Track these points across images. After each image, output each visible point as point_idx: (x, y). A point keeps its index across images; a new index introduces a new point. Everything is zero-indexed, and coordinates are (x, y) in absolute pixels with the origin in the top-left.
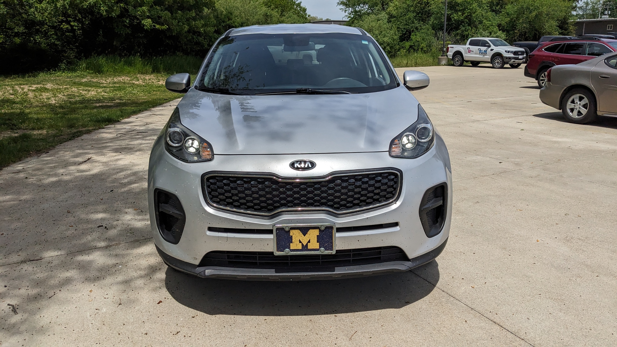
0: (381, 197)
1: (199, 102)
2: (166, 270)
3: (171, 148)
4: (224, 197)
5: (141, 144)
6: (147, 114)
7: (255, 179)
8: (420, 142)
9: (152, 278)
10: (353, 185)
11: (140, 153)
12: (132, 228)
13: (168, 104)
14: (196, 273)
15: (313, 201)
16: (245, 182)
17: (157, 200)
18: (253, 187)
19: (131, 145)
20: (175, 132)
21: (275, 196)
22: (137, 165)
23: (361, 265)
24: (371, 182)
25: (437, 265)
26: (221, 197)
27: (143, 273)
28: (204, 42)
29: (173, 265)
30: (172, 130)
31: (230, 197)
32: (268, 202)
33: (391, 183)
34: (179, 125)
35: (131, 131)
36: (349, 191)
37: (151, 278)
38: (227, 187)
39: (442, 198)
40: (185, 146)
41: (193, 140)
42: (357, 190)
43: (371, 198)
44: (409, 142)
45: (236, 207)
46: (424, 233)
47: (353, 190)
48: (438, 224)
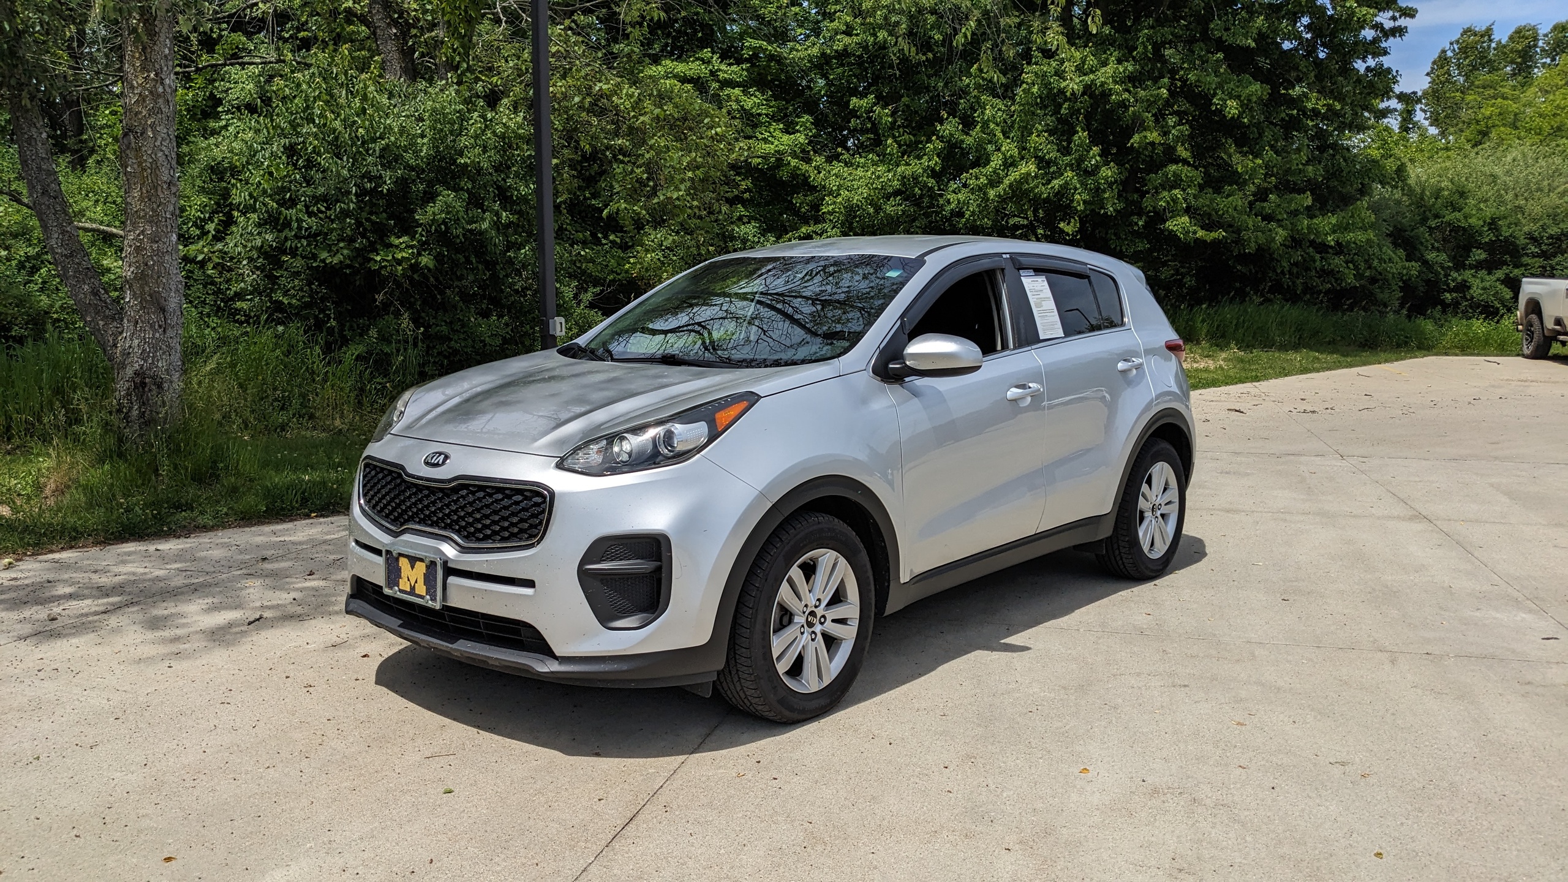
0: (521, 531)
4: (370, 495)
10: (482, 502)
15: (437, 518)
16: (384, 475)
18: (388, 485)
21: (402, 502)
24: (504, 503)
28: (1346, 271)
31: (373, 498)
32: (398, 510)
33: (536, 510)
36: (477, 510)
42: (485, 511)
43: (506, 530)
45: (378, 513)
46: (592, 615)
47: (481, 511)
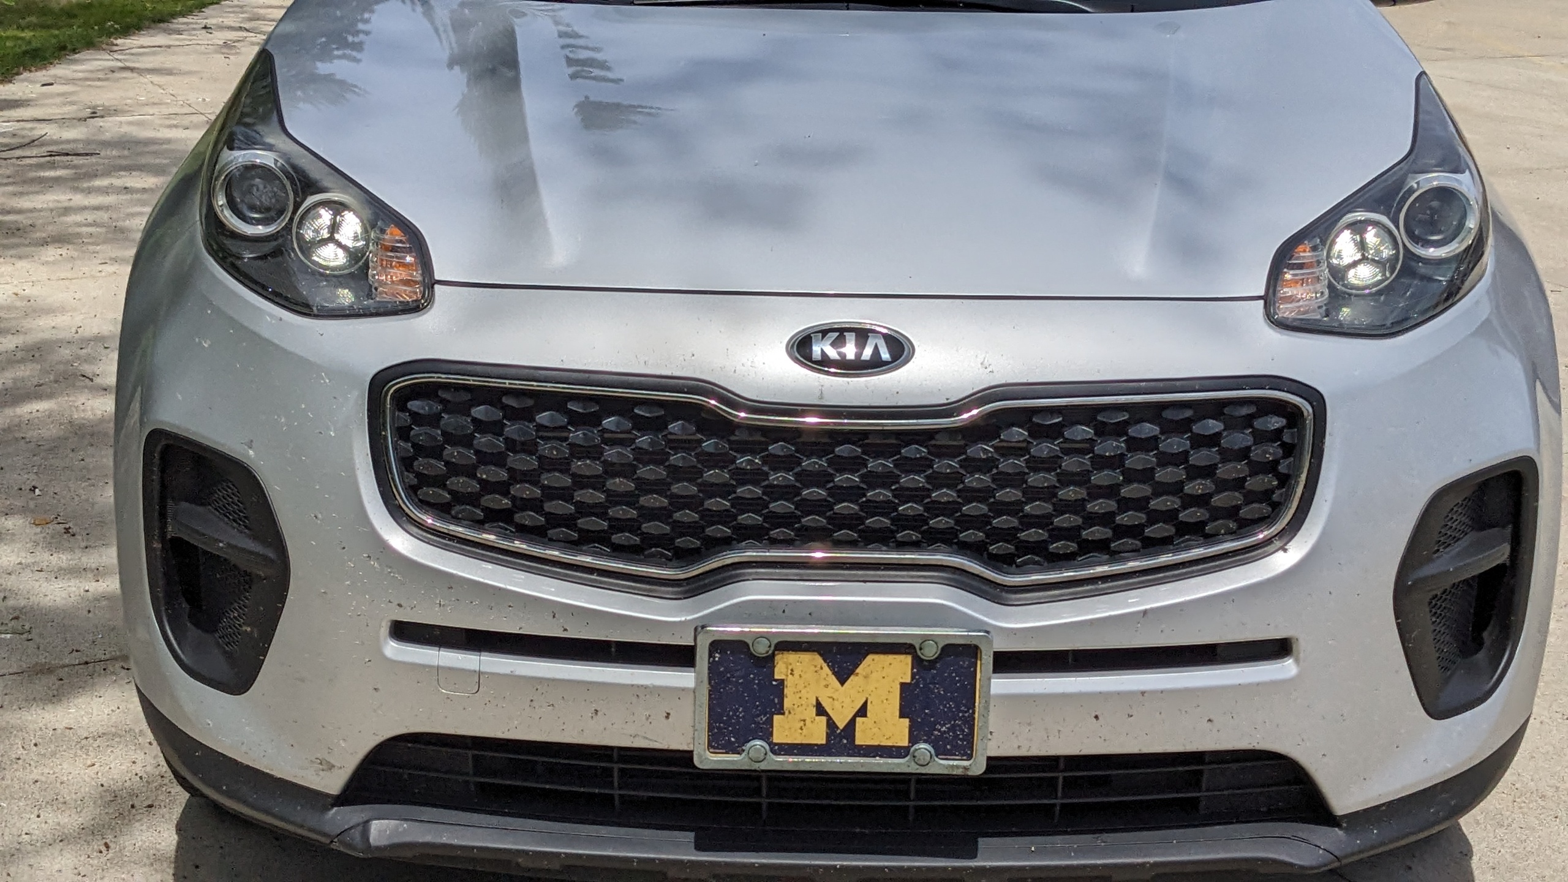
0: (1217, 514)
1: (361, 26)
2: (178, 811)
3: (228, 243)
4: (474, 483)
5: (67, 211)
6: (96, 64)
7: (623, 407)
8: (1419, 259)
9: (112, 845)
10: (1082, 452)
11: (64, 251)
12: (21, 610)
13: (195, 20)
14: (325, 835)
15: (893, 520)
16: (576, 420)
17: (156, 486)
18: (613, 443)
19: (20, 212)
20: (250, 169)
21: (711, 490)
22: (49, 311)
23: (1101, 831)
24: (1171, 445)
25: (1465, 852)
26: (459, 483)
27: (70, 820)
29: (218, 789)
30: (238, 157)
31: (503, 488)
32: (677, 516)
33: (1266, 452)
34: (275, 139)
35: (21, 146)
36: (1067, 479)
37: (107, 846)
38: (489, 437)
39: (1509, 529)
40: (300, 238)
41: (338, 208)
42: (1102, 478)
43: (1170, 516)
44: (1364, 259)
45: (525, 532)
46: (1414, 693)
47: (1081, 479)
48: (1481, 655)
